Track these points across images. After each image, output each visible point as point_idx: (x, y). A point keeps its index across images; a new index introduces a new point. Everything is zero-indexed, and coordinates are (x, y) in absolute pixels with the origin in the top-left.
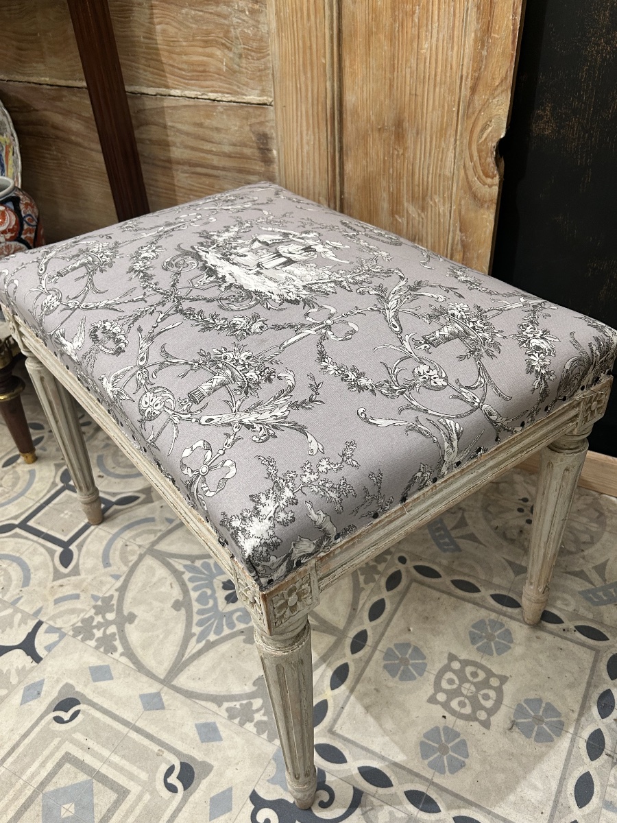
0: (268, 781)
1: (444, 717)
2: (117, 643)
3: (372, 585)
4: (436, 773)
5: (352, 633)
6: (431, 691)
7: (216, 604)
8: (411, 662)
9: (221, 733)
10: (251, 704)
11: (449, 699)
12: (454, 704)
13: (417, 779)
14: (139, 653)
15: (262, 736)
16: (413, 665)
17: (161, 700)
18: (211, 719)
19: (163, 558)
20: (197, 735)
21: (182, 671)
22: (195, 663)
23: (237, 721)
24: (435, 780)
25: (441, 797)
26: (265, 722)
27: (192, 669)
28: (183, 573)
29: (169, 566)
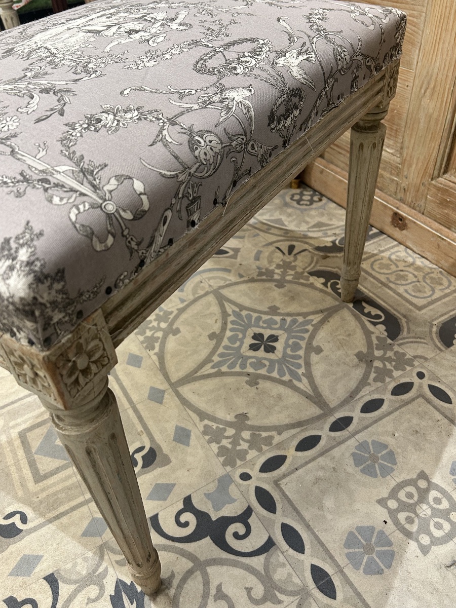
0: (205, 494)
1: (385, 522)
2: (157, 345)
3: (379, 384)
4: (350, 565)
5: (339, 415)
6: (385, 493)
7: (240, 347)
8: (380, 461)
9: (191, 441)
10: (225, 430)
11: (399, 510)
12: (402, 516)
13: (329, 560)
14: (168, 358)
15: (220, 458)
16: (380, 464)
17: (163, 397)
18: (189, 427)
19: (221, 300)
20: (173, 433)
21: (189, 383)
22: (202, 381)
23: (207, 437)
24: (345, 570)
25: (343, 587)
26: (227, 449)
27: (196, 385)
28: (230, 315)
29: (222, 306)
